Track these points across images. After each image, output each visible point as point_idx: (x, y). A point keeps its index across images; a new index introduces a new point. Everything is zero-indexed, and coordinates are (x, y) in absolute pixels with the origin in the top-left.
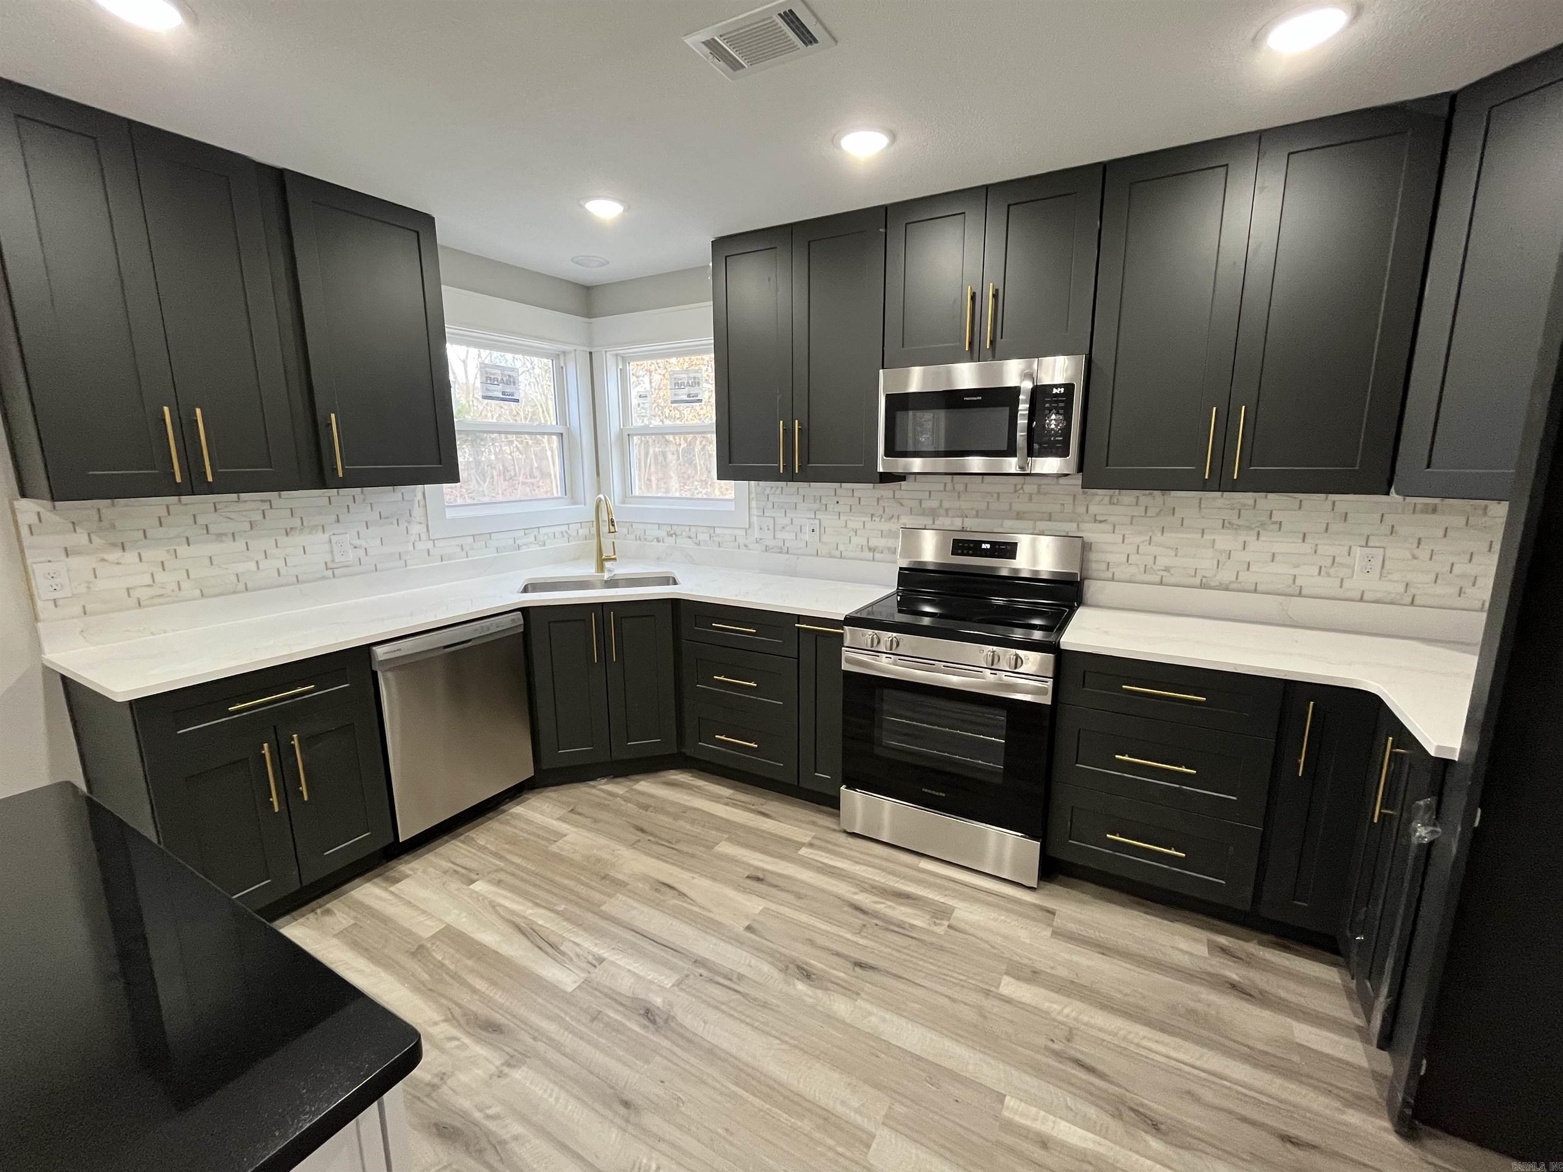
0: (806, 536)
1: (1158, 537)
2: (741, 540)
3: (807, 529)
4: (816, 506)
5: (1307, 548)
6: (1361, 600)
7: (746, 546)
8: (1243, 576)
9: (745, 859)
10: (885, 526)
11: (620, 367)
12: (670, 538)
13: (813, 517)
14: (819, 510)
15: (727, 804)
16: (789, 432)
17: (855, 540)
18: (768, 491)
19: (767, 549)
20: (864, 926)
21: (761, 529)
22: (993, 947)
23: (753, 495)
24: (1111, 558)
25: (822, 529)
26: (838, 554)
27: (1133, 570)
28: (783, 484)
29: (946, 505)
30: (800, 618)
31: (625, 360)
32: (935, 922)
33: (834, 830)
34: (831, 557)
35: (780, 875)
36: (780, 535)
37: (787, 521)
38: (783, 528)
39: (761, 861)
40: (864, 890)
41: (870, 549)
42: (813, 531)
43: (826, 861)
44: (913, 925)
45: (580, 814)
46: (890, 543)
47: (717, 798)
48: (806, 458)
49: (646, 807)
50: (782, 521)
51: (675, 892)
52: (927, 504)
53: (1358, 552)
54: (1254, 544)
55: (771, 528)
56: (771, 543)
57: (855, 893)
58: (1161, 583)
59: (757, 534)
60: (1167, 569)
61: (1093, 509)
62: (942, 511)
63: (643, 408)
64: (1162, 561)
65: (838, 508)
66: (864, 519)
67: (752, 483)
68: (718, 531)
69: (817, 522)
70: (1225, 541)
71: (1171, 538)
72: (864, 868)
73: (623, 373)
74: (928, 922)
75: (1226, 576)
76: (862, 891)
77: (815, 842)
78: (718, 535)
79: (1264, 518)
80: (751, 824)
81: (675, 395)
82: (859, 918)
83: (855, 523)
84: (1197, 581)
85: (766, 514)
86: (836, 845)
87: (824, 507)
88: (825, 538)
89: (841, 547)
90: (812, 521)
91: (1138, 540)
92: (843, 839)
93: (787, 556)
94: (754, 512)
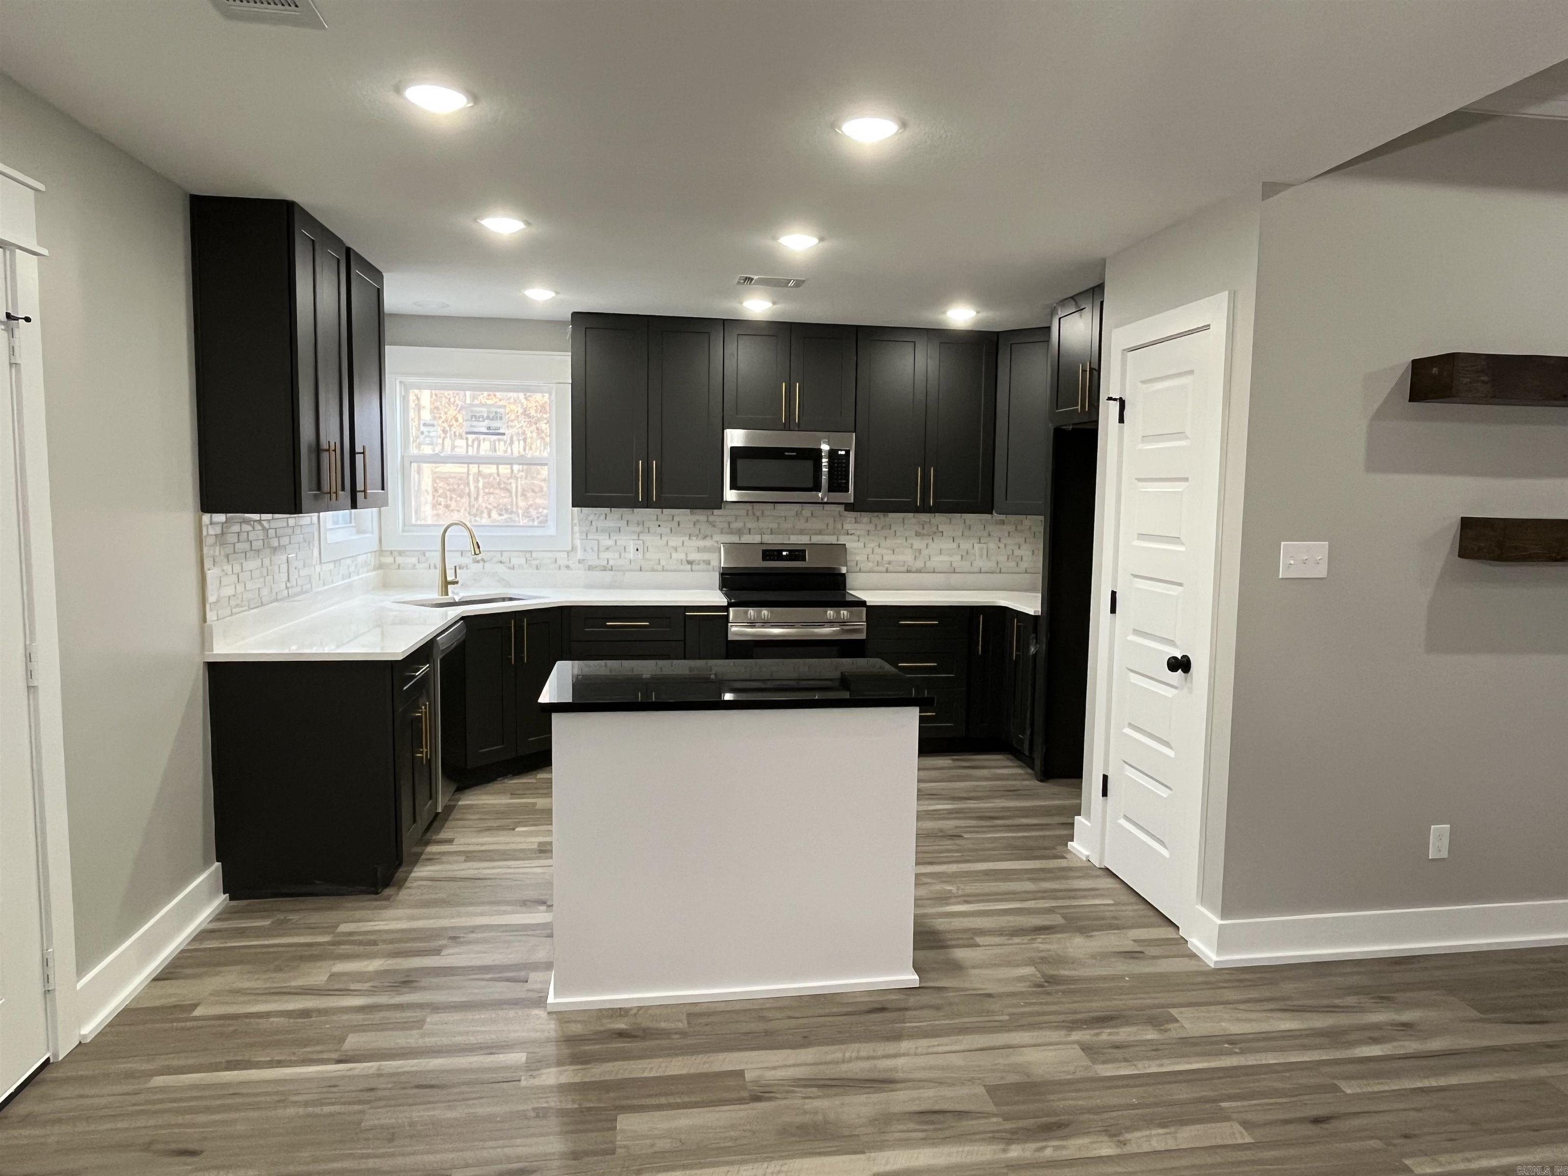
0: (631, 554)
1: (883, 543)
2: (560, 562)
3: (631, 549)
4: (638, 529)
5: (955, 545)
6: (980, 572)
7: (568, 567)
8: (928, 564)
10: (701, 543)
11: (403, 394)
12: (477, 564)
13: (636, 538)
14: (641, 532)
17: (674, 555)
18: (591, 517)
19: (590, 568)
21: (584, 551)
23: (576, 521)
24: (858, 558)
25: (646, 549)
26: (660, 568)
27: (870, 564)
28: (607, 510)
29: (749, 525)
30: (686, 609)
31: (407, 387)
34: (653, 570)
36: (603, 555)
37: (611, 542)
38: (607, 549)
41: (689, 563)
42: (637, 550)
46: (706, 556)
48: (660, 490)
50: (606, 542)
52: (734, 525)
53: (977, 546)
54: (932, 545)
55: (596, 549)
56: (595, 562)
58: (887, 571)
59: (580, 554)
60: (889, 563)
61: (847, 526)
62: (746, 531)
63: (428, 436)
64: (886, 558)
65: (659, 530)
66: (683, 538)
68: (534, 555)
69: (641, 542)
70: (918, 543)
71: (890, 543)
73: (405, 399)
75: (919, 564)
78: (535, 559)
79: (934, 529)
81: (472, 426)
83: (675, 541)
84: (905, 569)
85: (589, 538)
87: (647, 530)
88: (648, 556)
89: (663, 563)
90: (637, 542)
91: (872, 545)
93: (612, 573)
94: (577, 535)
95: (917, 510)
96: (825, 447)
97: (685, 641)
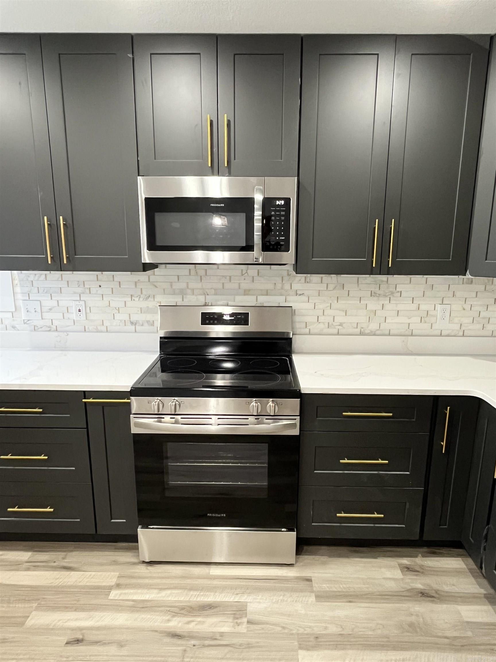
0: (74, 315)
1: (335, 305)
2: (6, 322)
3: (74, 310)
4: (80, 290)
5: (414, 306)
6: (441, 335)
7: (14, 327)
8: (383, 325)
9: (60, 624)
10: (144, 304)
13: (78, 299)
14: (83, 293)
15: (28, 569)
16: (54, 227)
17: (117, 316)
18: (32, 278)
19: (35, 329)
20: (185, 651)
21: (28, 311)
22: (284, 628)
23: (16, 282)
24: (308, 319)
25: (88, 310)
26: (104, 328)
27: (321, 326)
29: (191, 286)
30: (85, 394)
32: (237, 623)
33: (134, 564)
34: (98, 331)
35: (98, 628)
36: (47, 315)
37: (54, 303)
38: (50, 309)
39: (76, 620)
40: (175, 614)
41: (132, 323)
42: (80, 311)
43: (135, 597)
44: (223, 633)
46: (149, 317)
47: (16, 566)
48: (72, 250)
50: (48, 303)
52: (177, 286)
53: (438, 307)
54: (389, 307)
55: (38, 309)
56: (40, 323)
57: (169, 621)
58: (338, 334)
59: (24, 316)
60: (341, 325)
61: (295, 286)
62: (189, 291)
64: (338, 320)
65: (100, 291)
66: (125, 299)
67: (15, 272)
69: (82, 303)
70: (373, 305)
71: (343, 304)
72: (169, 592)
74: (232, 624)
75: (373, 326)
76: (174, 616)
77: (123, 581)
79: (392, 289)
80: (56, 583)
82: (179, 645)
83: (117, 302)
84: (358, 331)
85: (31, 298)
86: (140, 578)
87: (88, 291)
88: (91, 317)
89: (106, 323)
90: (77, 303)
91: (323, 306)
92: (143, 569)
93: (56, 334)
94: (19, 296)
95: (371, 272)
96: (259, 198)
97: (87, 428)
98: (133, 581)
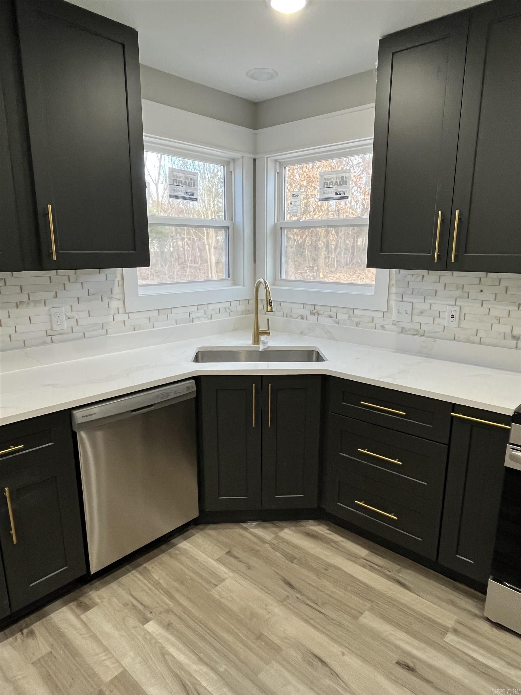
0: (445, 321)
2: (376, 321)
3: (446, 315)
4: (458, 293)
7: (383, 327)
9: (392, 639)
11: (278, 171)
12: (313, 316)
13: (454, 303)
14: (460, 297)
15: (364, 566)
16: (447, 223)
17: (496, 327)
19: (403, 331)
21: (399, 312)
23: (393, 282)
25: (462, 318)
28: (425, 272)
30: (454, 407)
31: (282, 165)
33: (475, 615)
34: (469, 342)
35: (430, 666)
36: (416, 318)
37: (426, 306)
38: (421, 312)
39: (408, 643)
41: (514, 337)
42: (453, 316)
43: (475, 655)
45: (236, 557)
47: (353, 557)
48: (463, 247)
49: (292, 559)
50: (420, 305)
51: (327, 669)
55: (409, 312)
56: (408, 325)
59: (394, 317)
63: (295, 206)
65: (482, 296)
66: (510, 308)
67: (394, 271)
68: (356, 312)
69: (457, 309)
73: (280, 176)
77: (460, 628)
78: (357, 316)
80: (390, 593)
81: (324, 193)
83: (499, 310)
85: (404, 299)
86: (481, 635)
87: (466, 295)
88: (464, 324)
89: (481, 334)
90: (452, 308)
92: (486, 627)
93: (423, 338)
94: (393, 297)
97: (449, 445)
98: (473, 635)
